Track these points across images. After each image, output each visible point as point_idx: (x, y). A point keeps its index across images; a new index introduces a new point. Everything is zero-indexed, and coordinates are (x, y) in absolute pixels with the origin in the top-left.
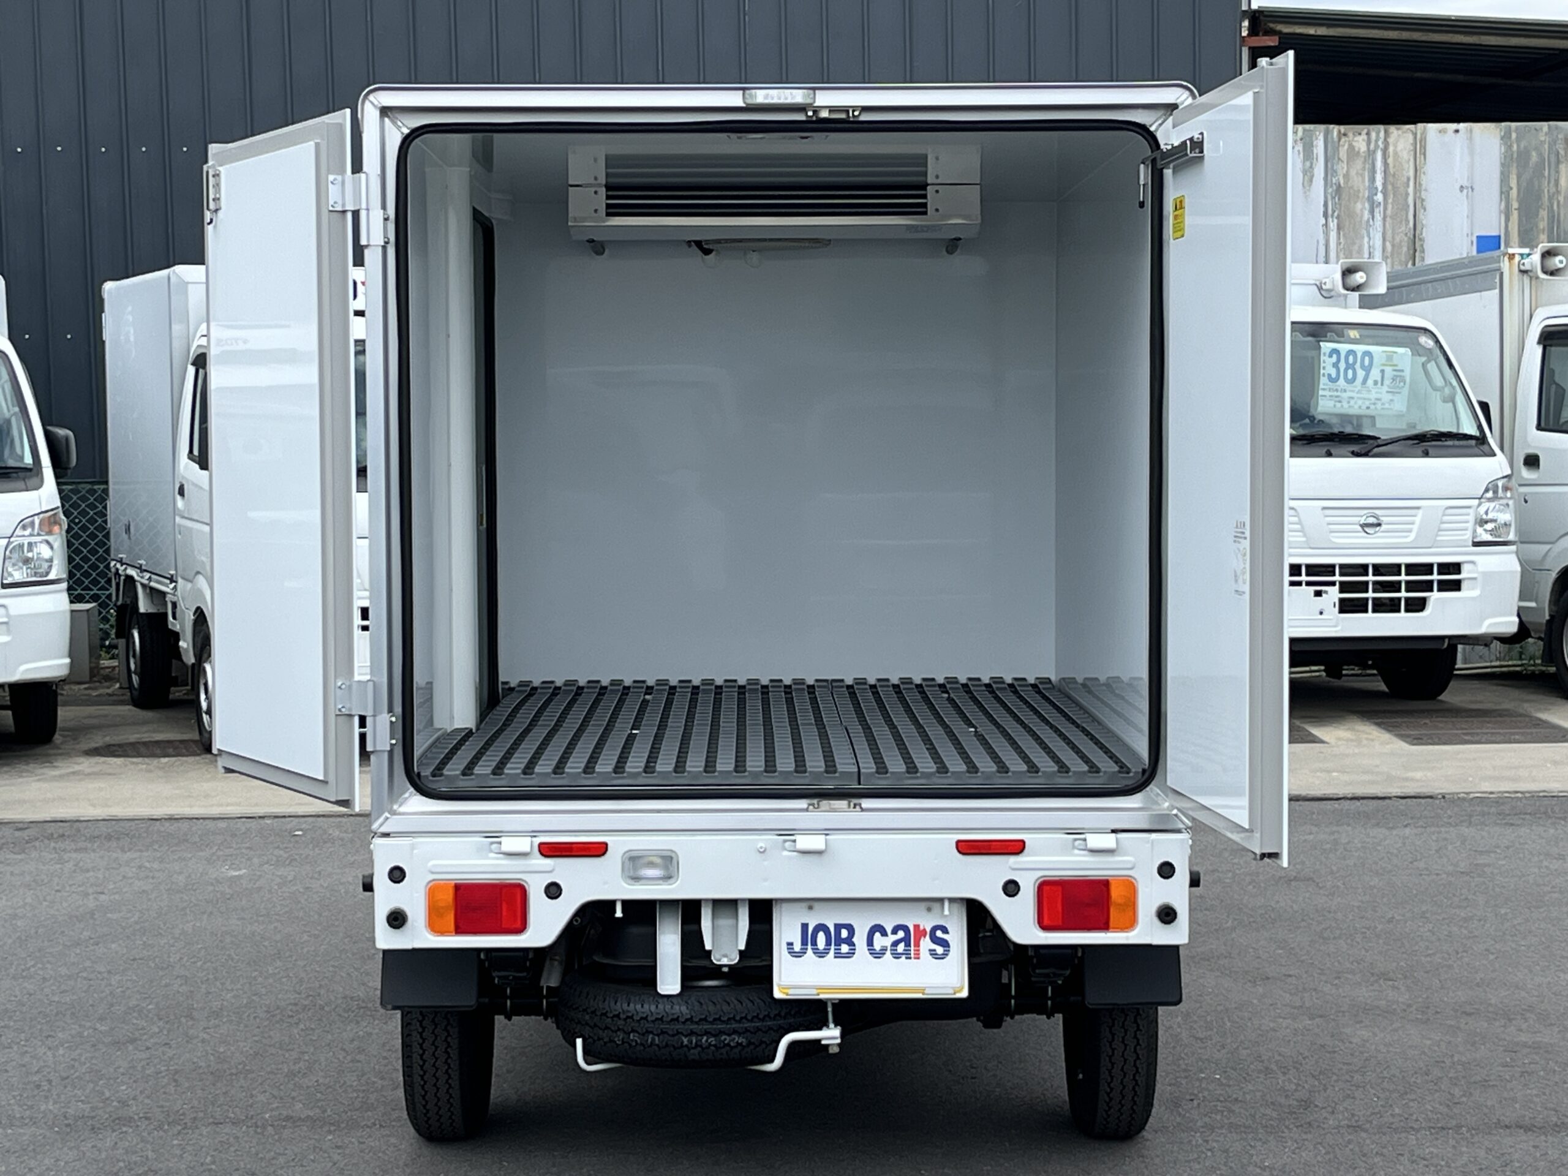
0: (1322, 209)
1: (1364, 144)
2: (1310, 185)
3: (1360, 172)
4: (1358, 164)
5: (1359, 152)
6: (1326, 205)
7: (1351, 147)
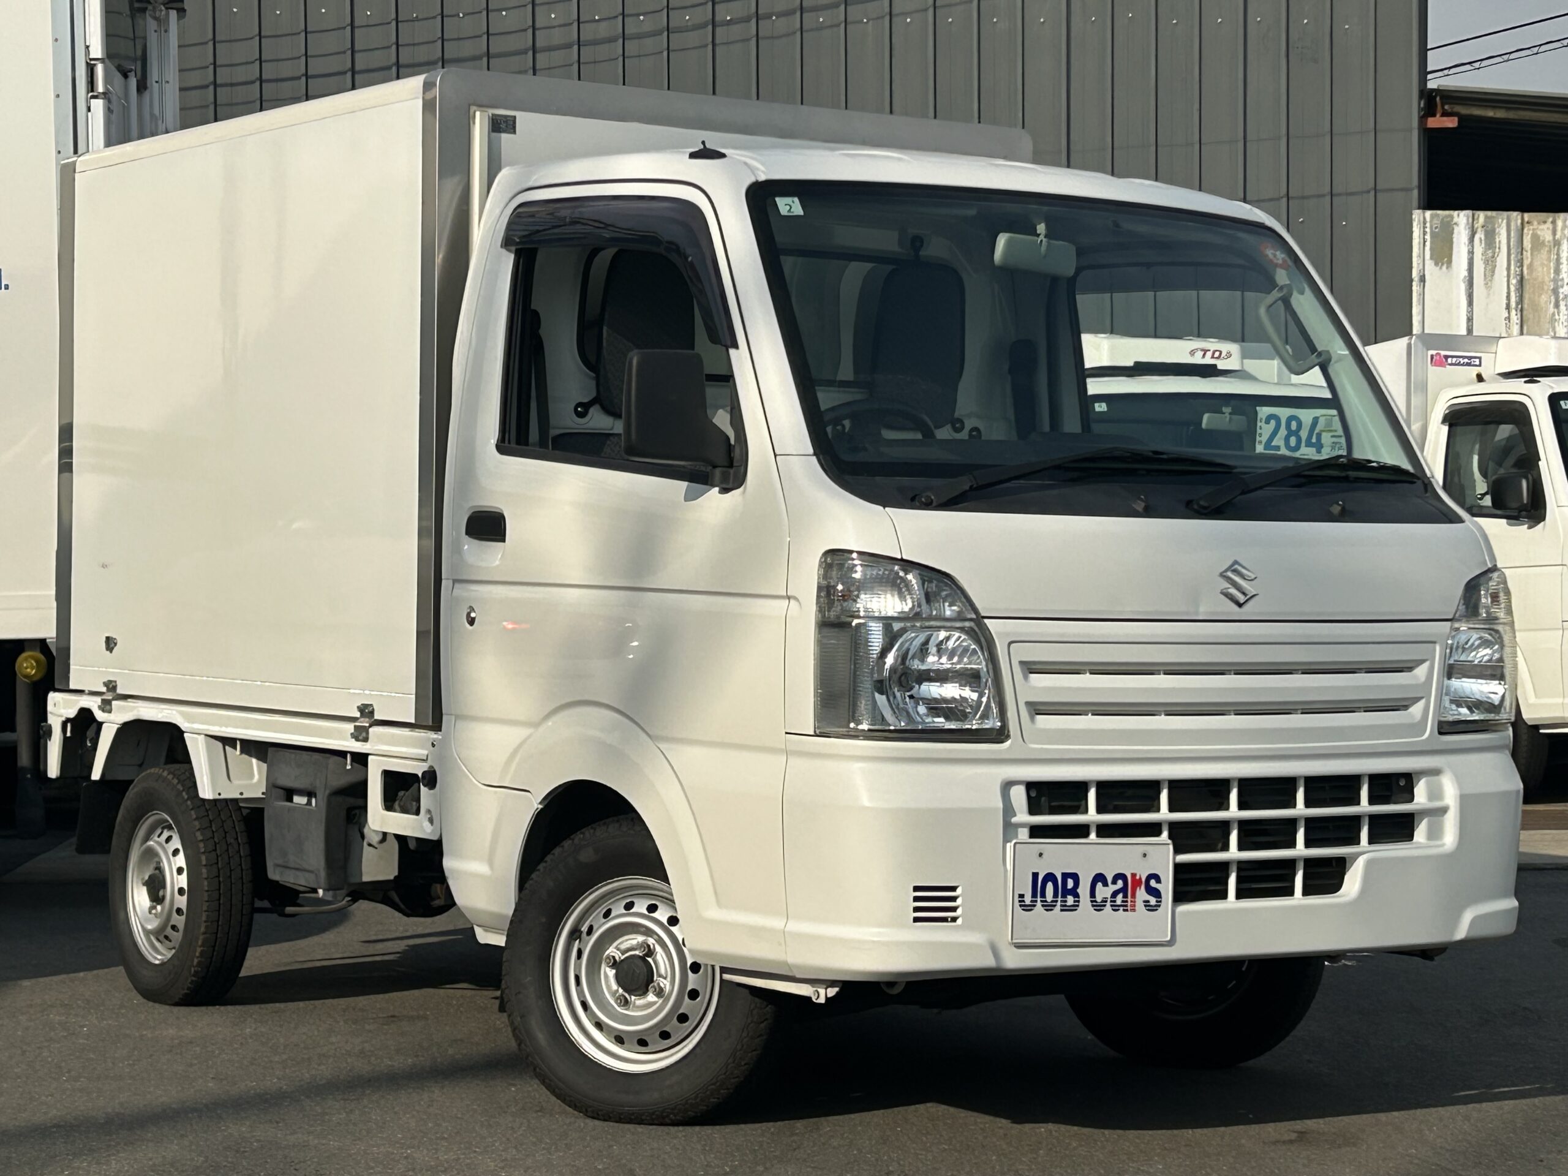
0: (1505, 301)
1: (1550, 232)
2: (1492, 276)
3: (1545, 262)
4: (1544, 253)
5: (1543, 241)
6: (1508, 297)
7: (1535, 238)
